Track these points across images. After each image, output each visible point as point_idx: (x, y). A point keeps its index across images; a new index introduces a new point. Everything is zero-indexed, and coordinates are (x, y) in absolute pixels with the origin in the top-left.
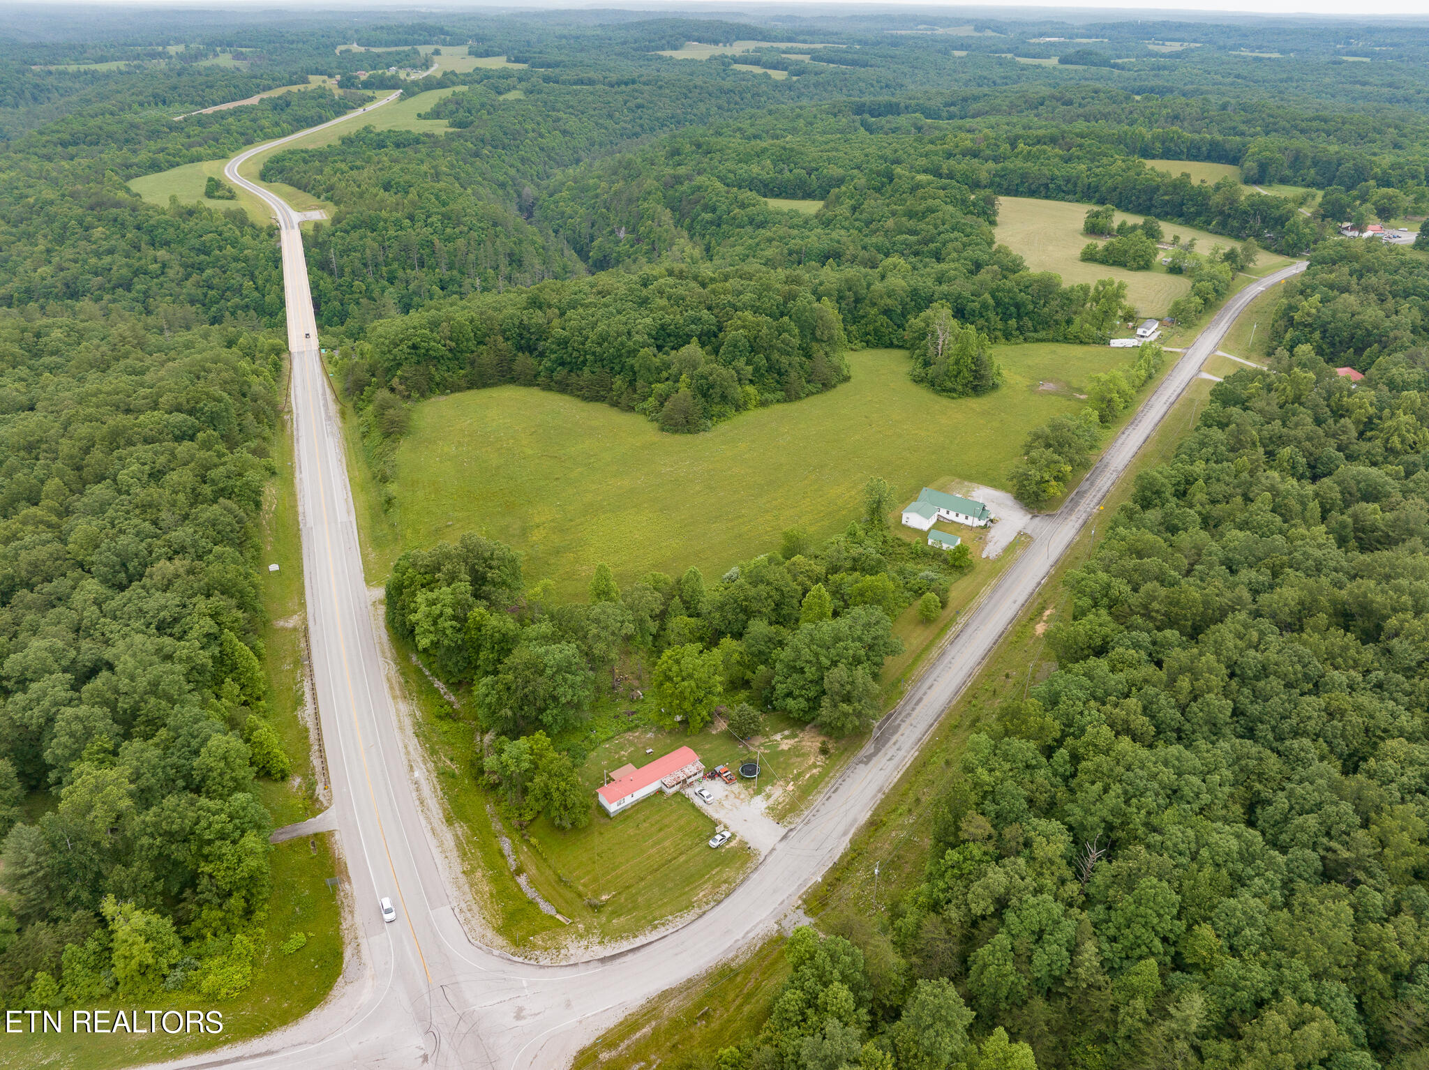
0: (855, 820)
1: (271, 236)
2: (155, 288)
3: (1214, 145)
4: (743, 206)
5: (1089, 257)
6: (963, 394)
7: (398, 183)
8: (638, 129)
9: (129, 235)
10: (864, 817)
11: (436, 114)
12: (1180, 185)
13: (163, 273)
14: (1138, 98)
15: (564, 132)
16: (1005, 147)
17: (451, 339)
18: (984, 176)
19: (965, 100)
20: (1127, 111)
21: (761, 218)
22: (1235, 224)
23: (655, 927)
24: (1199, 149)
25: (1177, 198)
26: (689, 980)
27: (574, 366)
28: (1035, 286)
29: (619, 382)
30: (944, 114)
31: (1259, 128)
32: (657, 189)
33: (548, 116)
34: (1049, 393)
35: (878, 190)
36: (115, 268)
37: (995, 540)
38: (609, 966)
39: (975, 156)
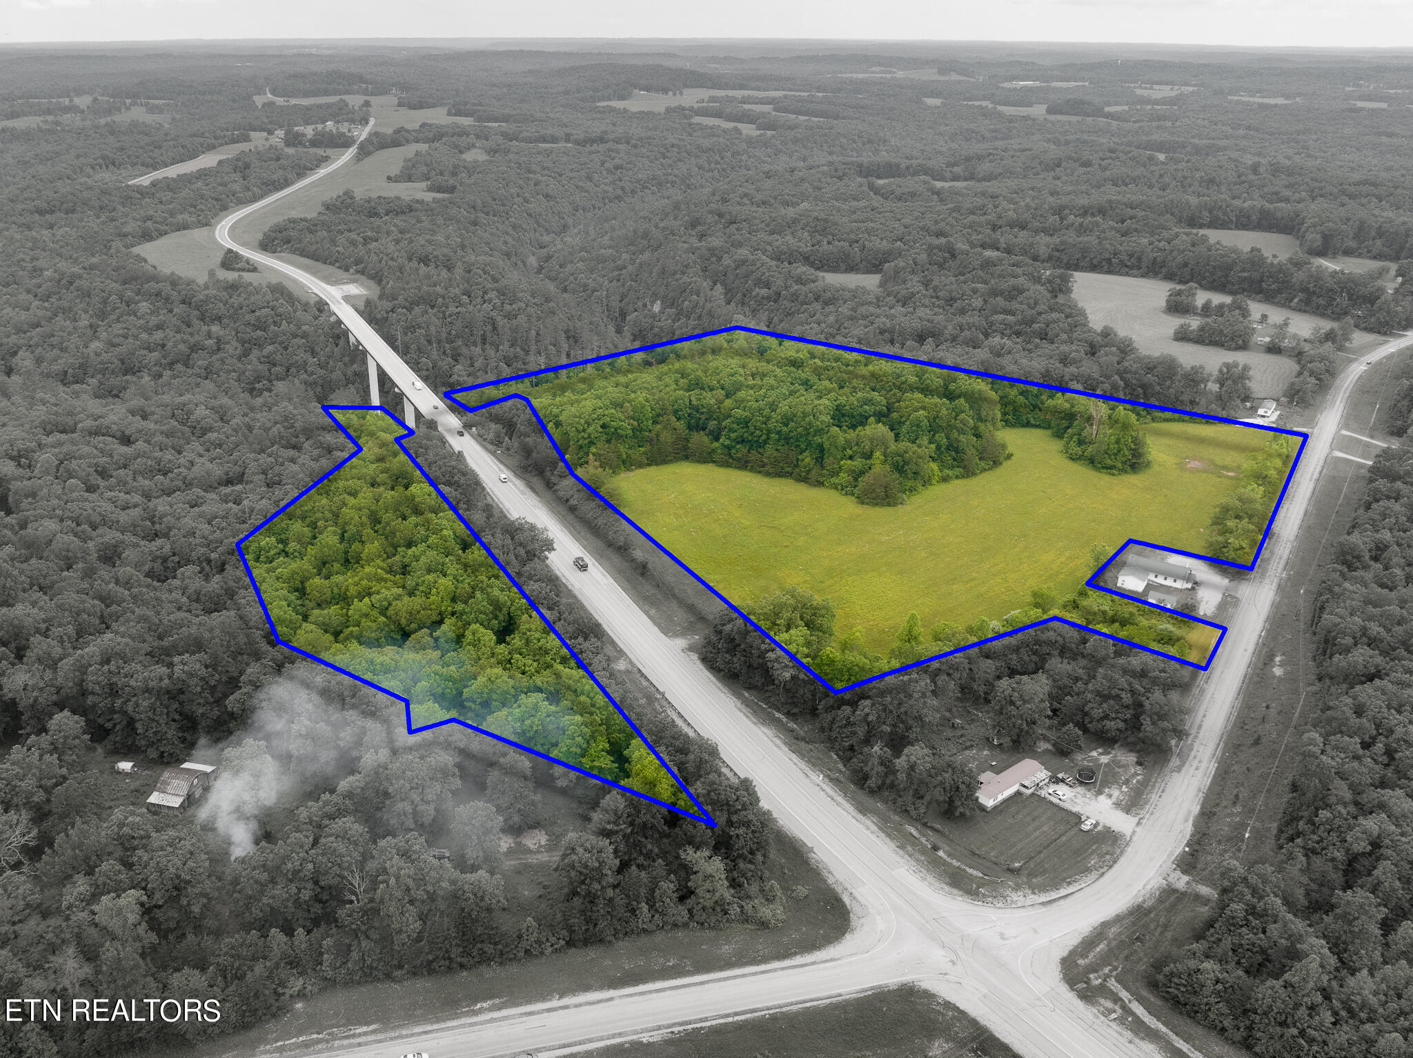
0: (1190, 812)
1: (320, 311)
2: (217, 364)
3: (1265, 214)
4: (800, 281)
5: (1182, 336)
6: (1124, 471)
7: (436, 257)
8: (620, 192)
9: (176, 310)
10: (1196, 809)
11: (407, 176)
12: (1255, 259)
13: (219, 349)
14: (1161, 157)
15: (547, 196)
16: (1053, 220)
17: (633, 418)
18: (1043, 251)
19: (968, 159)
20: (1157, 174)
21: (828, 294)
22: (1322, 302)
23: (1069, 883)
24: (1248, 217)
25: (1256, 276)
26: (1117, 916)
27: (759, 445)
28: (1160, 369)
29: (808, 460)
30: (948, 175)
31: (1303, 194)
32: (695, 262)
33: (528, 179)
34: (1198, 471)
35: (941, 266)
36: (170, 344)
37: (1205, 599)
38: (1049, 908)
39: (1023, 228)
